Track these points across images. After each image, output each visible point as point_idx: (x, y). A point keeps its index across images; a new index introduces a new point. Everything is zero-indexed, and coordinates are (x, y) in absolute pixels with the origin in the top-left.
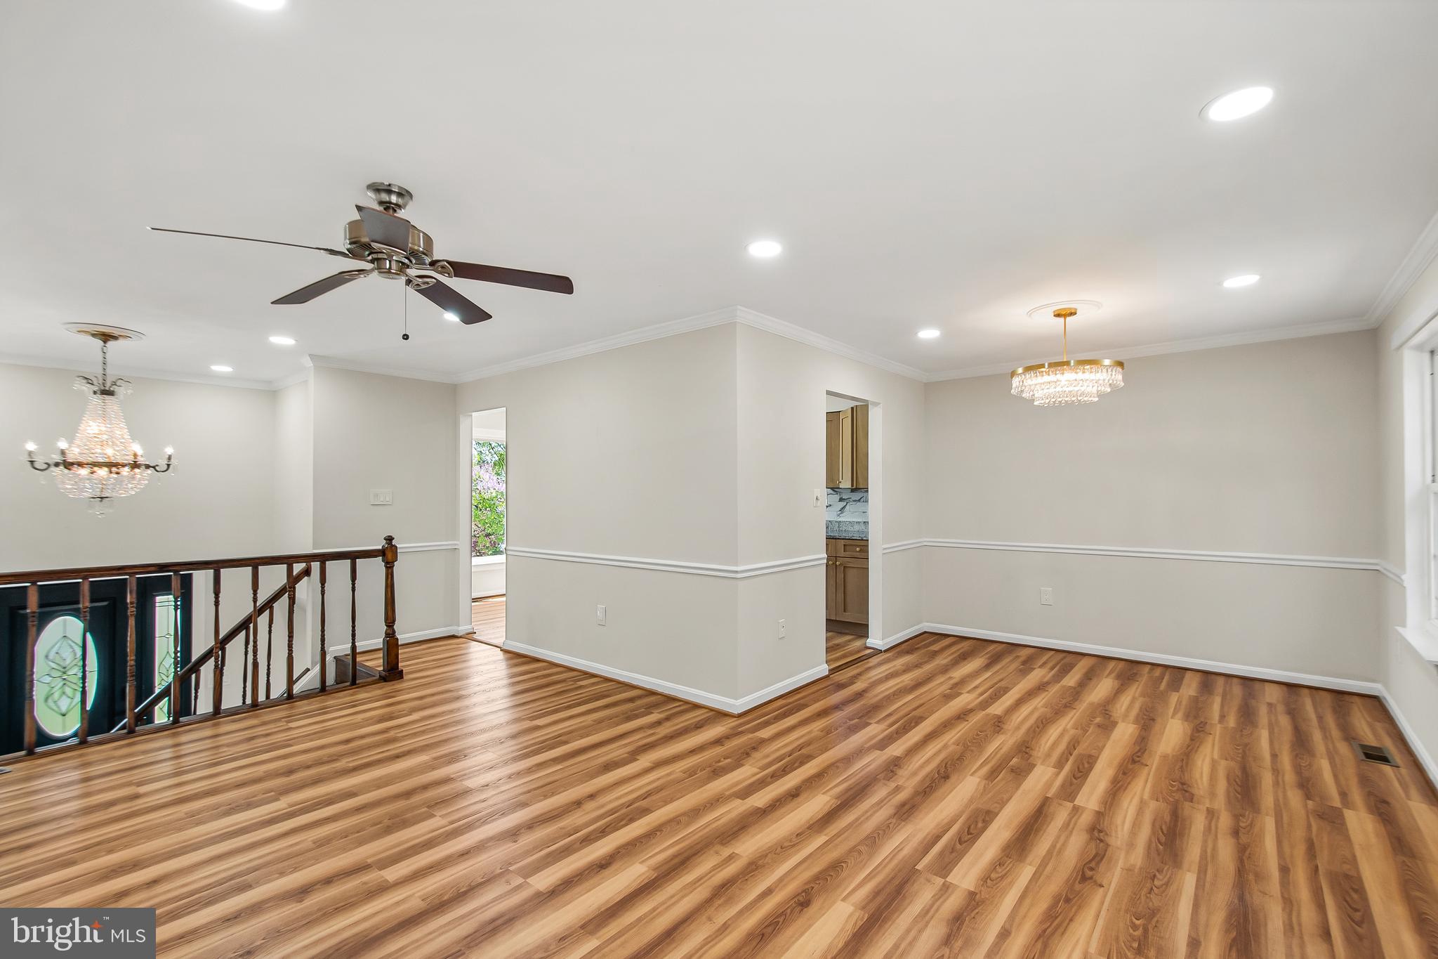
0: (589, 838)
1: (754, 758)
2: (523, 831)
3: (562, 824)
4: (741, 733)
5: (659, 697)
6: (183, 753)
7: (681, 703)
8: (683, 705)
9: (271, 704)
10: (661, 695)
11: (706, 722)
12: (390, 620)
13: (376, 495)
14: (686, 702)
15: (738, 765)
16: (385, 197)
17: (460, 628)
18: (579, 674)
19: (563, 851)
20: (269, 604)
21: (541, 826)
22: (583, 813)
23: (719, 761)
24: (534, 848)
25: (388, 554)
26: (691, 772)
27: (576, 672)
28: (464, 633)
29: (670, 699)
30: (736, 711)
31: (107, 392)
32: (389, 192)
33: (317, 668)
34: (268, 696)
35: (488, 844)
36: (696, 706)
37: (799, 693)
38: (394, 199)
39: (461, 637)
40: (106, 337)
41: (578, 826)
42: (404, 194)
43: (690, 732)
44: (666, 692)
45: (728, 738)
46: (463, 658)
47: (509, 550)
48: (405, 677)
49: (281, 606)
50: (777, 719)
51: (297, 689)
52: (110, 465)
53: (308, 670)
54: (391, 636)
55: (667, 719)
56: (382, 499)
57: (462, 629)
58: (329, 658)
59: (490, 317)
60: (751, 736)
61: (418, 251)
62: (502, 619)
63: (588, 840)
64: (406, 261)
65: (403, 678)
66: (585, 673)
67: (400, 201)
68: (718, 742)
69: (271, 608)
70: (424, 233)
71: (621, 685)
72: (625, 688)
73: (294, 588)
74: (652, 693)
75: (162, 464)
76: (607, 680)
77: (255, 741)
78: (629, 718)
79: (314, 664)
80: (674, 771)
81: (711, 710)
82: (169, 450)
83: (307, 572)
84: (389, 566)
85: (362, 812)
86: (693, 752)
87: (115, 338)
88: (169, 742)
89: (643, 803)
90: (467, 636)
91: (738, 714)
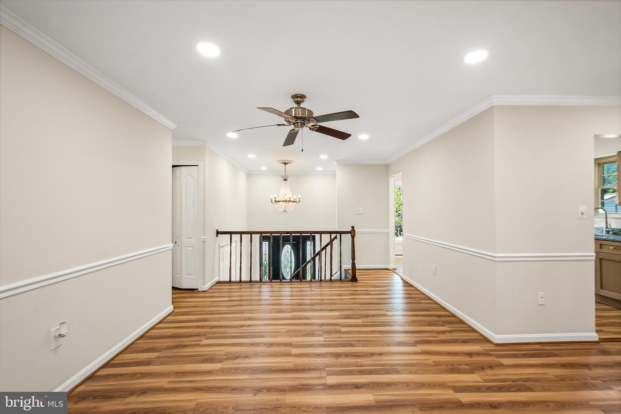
0: (363, 372)
1: (485, 373)
2: (343, 356)
3: (359, 360)
4: (491, 355)
5: (457, 319)
6: (282, 290)
7: (467, 326)
8: (467, 327)
9: (326, 281)
10: (458, 318)
11: (472, 341)
12: (353, 259)
13: (358, 211)
14: (470, 327)
15: (471, 371)
16: (296, 99)
17: (390, 266)
18: (426, 297)
19: (348, 372)
20: (325, 247)
21: (351, 357)
22: (371, 360)
23: (461, 365)
24: (341, 365)
25: (352, 233)
26: (437, 364)
27: (424, 295)
28: (392, 268)
29: (462, 322)
30: (496, 341)
31: (285, 180)
32: (297, 97)
33: (339, 272)
34: (325, 279)
35: (328, 355)
36: (474, 331)
37: (560, 346)
38: (299, 99)
39: (390, 270)
40: (285, 164)
41: (363, 364)
42: (303, 97)
43: (457, 343)
44: (461, 318)
45: (478, 355)
46: (391, 279)
47: (404, 235)
48: (358, 282)
49: (329, 248)
50: (524, 356)
51: (333, 278)
52: (286, 201)
53: (337, 272)
54: (353, 264)
55: (450, 332)
56: (360, 212)
57: (391, 267)
58: (342, 269)
59: (350, 135)
60: (495, 359)
61: (306, 117)
62: (401, 265)
63: (362, 372)
64: (303, 122)
65: (357, 281)
66: (428, 297)
67: (301, 100)
68: (470, 354)
69: (326, 249)
70: (307, 109)
71: (440, 307)
72: (443, 309)
73: (332, 243)
74: (453, 316)
75: (297, 200)
76: (436, 303)
77: (302, 292)
78: (430, 325)
79: (338, 271)
80: (430, 359)
81: (482, 335)
82: (299, 196)
83: (336, 238)
84: (353, 237)
85: (306, 326)
86: (449, 354)
87: (287, 163)
88: (289, 286)
89: (400, 368)
90: (393, 270)
91: (496, 343)
